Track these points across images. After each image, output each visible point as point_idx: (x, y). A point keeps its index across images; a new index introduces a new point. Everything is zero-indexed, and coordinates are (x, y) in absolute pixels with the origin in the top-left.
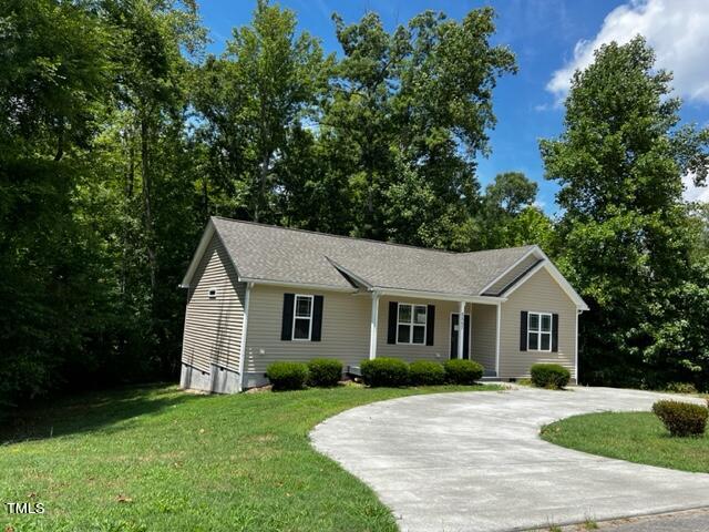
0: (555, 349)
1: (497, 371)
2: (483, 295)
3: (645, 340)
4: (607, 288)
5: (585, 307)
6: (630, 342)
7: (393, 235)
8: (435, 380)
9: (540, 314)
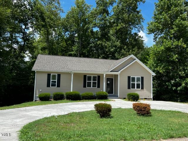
0: (142, 88)
1: (119, 95)
2: (111, 71)
3: (178, 85)
4: (164, 67)
5: (154, 74)
6: (173, 86)
7: (111, 57)
8: (88, 98)
9: (136, 77)
